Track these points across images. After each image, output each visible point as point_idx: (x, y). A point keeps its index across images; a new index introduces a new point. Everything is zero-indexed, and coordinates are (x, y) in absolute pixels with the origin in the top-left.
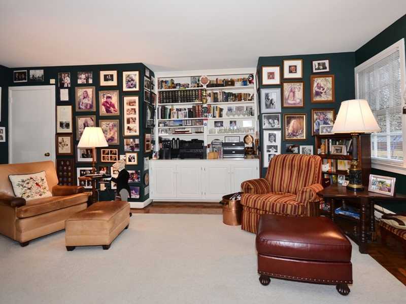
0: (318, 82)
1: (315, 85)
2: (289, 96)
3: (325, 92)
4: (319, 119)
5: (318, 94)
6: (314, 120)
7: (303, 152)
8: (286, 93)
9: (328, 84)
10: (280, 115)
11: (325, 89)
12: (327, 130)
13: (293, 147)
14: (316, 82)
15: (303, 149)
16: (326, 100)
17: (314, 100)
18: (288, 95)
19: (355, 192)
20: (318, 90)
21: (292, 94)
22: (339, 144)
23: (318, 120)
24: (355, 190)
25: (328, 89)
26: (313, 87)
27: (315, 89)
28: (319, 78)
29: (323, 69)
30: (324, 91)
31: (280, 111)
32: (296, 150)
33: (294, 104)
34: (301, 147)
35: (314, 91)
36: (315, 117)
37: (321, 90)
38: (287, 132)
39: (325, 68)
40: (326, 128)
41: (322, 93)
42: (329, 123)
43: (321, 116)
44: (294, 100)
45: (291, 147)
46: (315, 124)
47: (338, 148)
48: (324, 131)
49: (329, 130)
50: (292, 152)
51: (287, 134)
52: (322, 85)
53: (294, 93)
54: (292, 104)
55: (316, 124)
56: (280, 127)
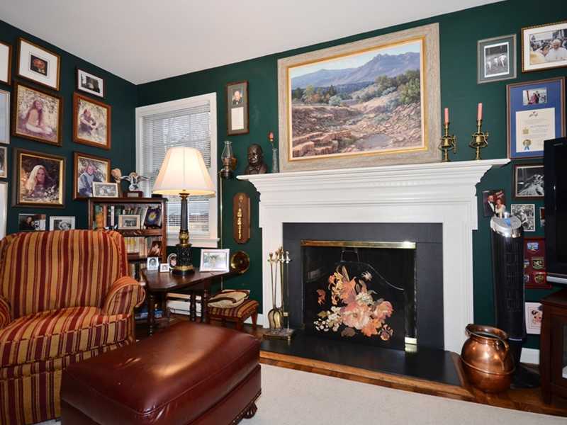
0: (85, 108)
1: (81, 112)
2: (29, 114)
3: (97, 129)
4: (87, 172)
5: (85, 128)
6: (79, 172)
7: (56, 228)
8: (23, 108)
9: (101, 117)
10: (6, 148)
11: (97, 125)
12: (106, 191)
13: (34, 219)
14: (83, 107)
15: (56, 222)
16: (97, 142)
17: (79, 137)
18: (26, 112)
19: (184, 277)
20: (85, 122)
21: (35, 112)
22: (127, 214)
23: (85, 173)
24: (184, 274)
25: (101, 125)
26: (77, 113)
27: (81, 119)
28: (88, 103)
29: (94, 90)
30: (95, 127)
31: (7, 142)
32: (42, 224)
33: (40, 134)
34: (52, 219)
35: (79, 123)
36: (80, 166)
37: (90, 124)
38: (22, 188)
39: (97, 90)
40: (104, 187)
41: (92, 129)
42: (102, 180)
43: (90, 167)
44: (39, 126)
45: (30, 219)
46: (79, 179)
47: (129, 220)
48: (102, 192)
49: (108, 190)
50: (32, 229)
51: (22, 192)
52: (92, 116)
53: (40, 112)
54: (35, 133)
55: (82, 180)
56: (6, 177)
